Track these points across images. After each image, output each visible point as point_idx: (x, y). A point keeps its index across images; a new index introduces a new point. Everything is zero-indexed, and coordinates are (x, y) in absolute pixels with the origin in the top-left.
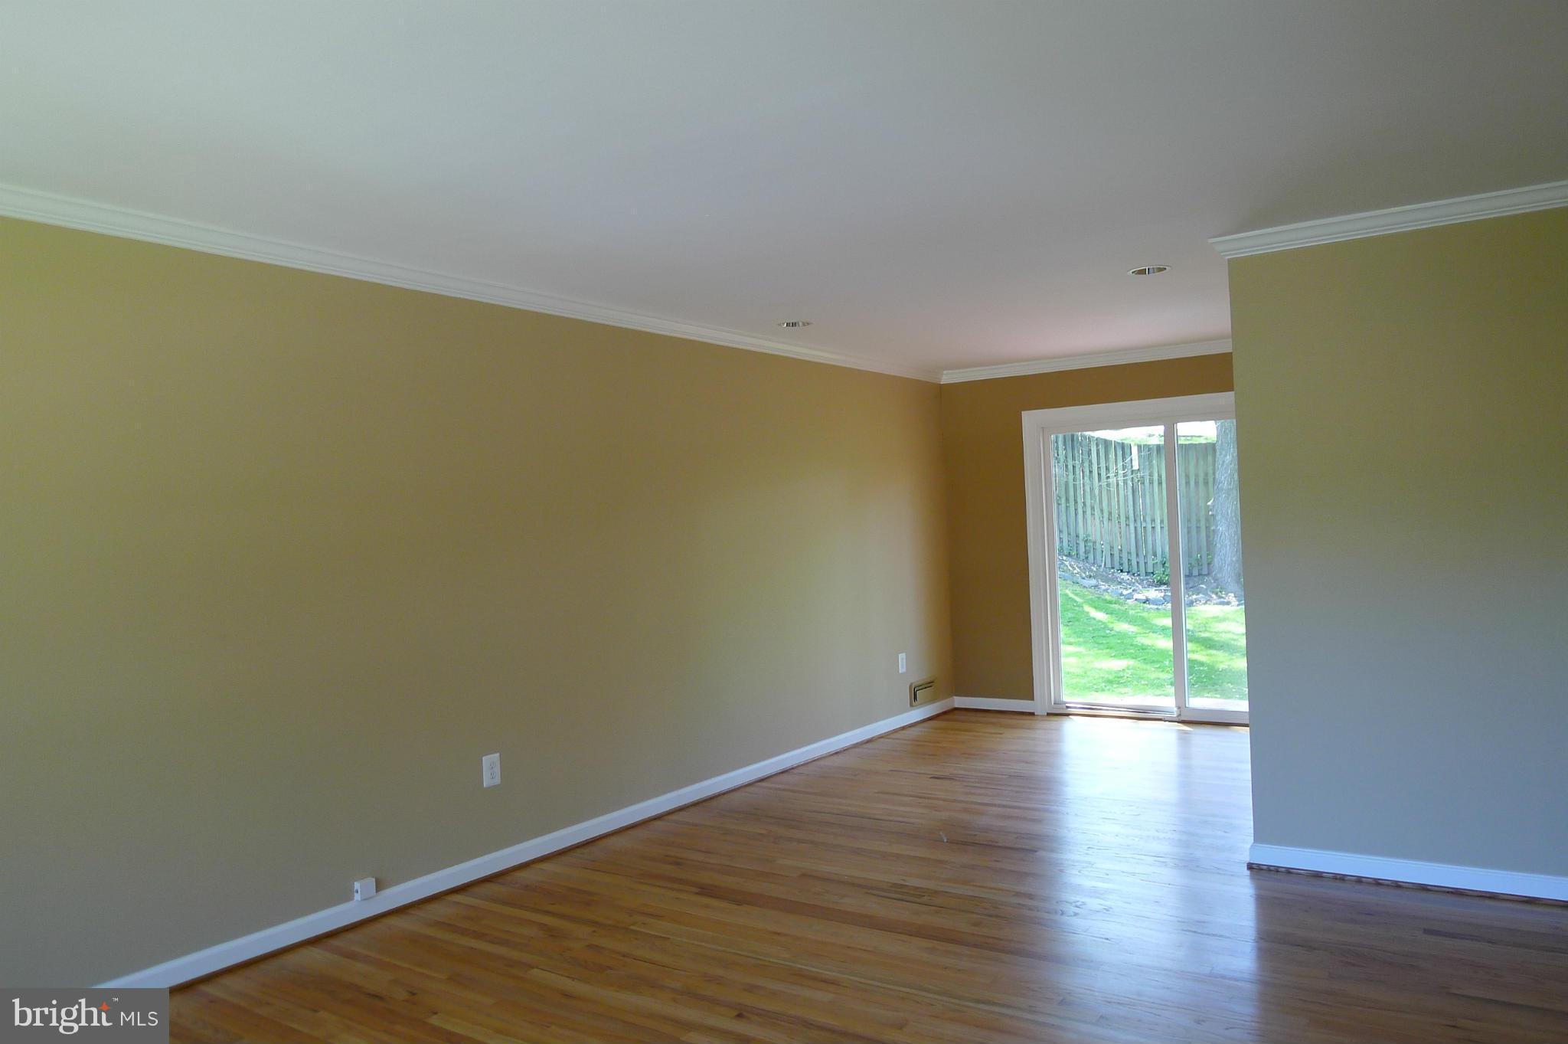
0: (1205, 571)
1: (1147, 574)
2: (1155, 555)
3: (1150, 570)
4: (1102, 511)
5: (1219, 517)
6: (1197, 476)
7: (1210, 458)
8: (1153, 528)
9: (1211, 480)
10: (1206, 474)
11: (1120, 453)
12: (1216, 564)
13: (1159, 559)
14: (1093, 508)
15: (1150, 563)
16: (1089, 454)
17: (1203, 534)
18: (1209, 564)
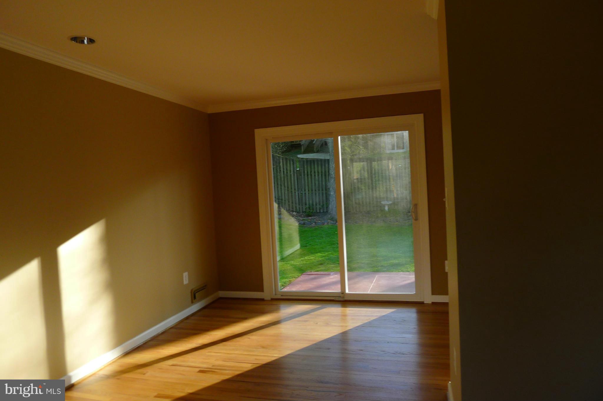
0: (325, 211)
1: (303, 212)
2: (306, 204)
3: (304, 210)
4: (285, 186)
5: (331, 189)
6: (322, 172)
7: (327, 165)
8: (305, 193)
9: (327, 174)
10: (325, 172)
11: (292, 163)
12: (330, 208)
13: (307, 206)
14: (281, 186)
15: (304, 208)
16: (279, 163)
17: (324, 195)
18: (327, 208)
